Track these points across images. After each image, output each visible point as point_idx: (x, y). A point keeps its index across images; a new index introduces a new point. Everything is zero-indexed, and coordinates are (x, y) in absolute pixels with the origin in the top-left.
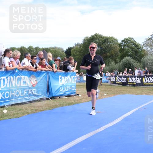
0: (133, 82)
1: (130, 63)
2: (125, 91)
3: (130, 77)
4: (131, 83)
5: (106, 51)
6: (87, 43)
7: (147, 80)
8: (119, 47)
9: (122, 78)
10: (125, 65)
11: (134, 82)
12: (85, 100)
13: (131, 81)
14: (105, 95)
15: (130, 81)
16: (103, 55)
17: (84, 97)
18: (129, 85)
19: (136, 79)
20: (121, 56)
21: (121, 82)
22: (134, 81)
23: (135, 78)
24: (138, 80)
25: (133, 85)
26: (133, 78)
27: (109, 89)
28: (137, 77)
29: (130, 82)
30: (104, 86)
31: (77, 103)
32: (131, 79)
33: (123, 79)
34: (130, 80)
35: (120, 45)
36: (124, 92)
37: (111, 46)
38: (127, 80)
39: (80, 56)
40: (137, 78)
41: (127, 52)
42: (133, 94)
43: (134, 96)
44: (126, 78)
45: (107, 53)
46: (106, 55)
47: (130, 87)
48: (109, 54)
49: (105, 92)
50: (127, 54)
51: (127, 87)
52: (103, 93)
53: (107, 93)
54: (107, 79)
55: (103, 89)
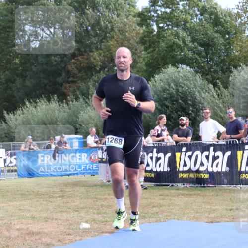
0: (198, 171)
1: (184, 93)
2: (163, 208)
3: (184, 149)
4: (191, 175)
5: (87, 46)
6: (5, 12)
8: (141, 25)
9: (155, 155)
10: (166, 99)
11: (202, 169)
13: (190, 164)
14: (86, 225)
15: (185, 165)
16: (73, 60)
18: (184, 180)
19: (207, 157)
20: (147, 65)
21: (151, 171)
22: (202, 164)
23: (206, 153)
24: (219, 160)
25: (199, 181)
26: (198, 153)
27: (99, 203)
28: (212, 148)
29: (186, 169)
30: (82, 190)
32: (190, 157)
33: (158, 159)
34: (187, 160)
35: (144, 18)
36: (163, 212)
37: (110, 22)
38: (172, 162)
40: (212, 153)
41: (171, 46)
42: (197, 219)
43: (202, 226)
44: (169, 155)
45: (92, 52)
46: (87, 59)
47: (186, 192)
48: (100, 54)
49: (82, 215)
50: (171, 53)
51: (173, 192)
52: (77, 220)
53: (94, 220)
54: (93, 162)
55: (78, 203)
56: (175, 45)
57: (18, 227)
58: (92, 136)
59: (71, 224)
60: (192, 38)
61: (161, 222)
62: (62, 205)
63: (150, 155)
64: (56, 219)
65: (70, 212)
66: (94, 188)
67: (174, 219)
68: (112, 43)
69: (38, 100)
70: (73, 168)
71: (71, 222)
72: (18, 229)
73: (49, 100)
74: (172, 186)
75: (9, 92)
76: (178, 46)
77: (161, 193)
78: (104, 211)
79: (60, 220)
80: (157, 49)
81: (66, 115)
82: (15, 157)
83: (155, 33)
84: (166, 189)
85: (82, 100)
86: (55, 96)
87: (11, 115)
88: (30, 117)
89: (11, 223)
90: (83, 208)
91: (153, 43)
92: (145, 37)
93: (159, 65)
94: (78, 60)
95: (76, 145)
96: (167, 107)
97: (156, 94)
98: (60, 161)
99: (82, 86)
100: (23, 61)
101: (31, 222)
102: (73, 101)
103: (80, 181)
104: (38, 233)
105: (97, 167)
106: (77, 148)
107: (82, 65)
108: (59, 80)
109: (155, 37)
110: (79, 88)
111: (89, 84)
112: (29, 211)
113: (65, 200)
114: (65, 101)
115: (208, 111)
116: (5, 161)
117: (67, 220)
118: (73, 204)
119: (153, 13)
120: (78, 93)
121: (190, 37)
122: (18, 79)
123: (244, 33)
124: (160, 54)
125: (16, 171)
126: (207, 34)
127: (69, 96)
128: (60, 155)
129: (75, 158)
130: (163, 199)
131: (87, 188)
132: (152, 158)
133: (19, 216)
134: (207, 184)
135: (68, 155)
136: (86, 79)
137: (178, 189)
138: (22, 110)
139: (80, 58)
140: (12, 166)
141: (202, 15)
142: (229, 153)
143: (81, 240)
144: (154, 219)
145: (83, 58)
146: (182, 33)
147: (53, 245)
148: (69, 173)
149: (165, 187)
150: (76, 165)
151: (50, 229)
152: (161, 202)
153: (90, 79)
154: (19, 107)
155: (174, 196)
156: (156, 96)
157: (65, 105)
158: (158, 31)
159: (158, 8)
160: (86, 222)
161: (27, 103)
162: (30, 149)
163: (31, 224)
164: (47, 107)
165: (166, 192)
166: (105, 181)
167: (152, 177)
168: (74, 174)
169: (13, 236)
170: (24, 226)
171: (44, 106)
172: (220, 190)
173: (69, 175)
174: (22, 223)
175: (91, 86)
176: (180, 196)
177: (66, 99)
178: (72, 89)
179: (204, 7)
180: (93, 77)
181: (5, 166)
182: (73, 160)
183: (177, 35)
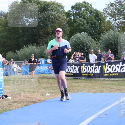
0: (89, 73)
2: (76, 88)
3: (84, 65)
4: (87, 75)
7: (109, 69)
8: (67, 17)
10: (76, 45)
11: (91, 72)
12: (18, 104)
14: (48, 95)
15: (84, 71)
16: (42, 30)
17: (16, 100)
18: (84, 76)
19: (92, 68)
20: (70, 32)
21: (71, 73)
22: (90, 70)
23: (92, 66)
24: (97, 69)
26: (89, 66)
27: (53, 85)
30: (46, 80)
31: (5, 110)
32: (86, 68)
33: (75, 68)
35: (68, 14)
38: (80, 69)
39: (6, 33)
42: (89, 92)
43: (91, 94)
45: (48, 27)
46: (47, 30)
47: (84, 81)
48: (52, 28)
49: (47, 90)
50: (79, 28)
51: (79, 81)
52: (45, 92)
53: (51, 92)
54: (49, 69)
55: (45, 85)
56: (80, 25)
57: (23, 95)
58: (49, 59)
59: (43, 94)
60: (87, 22)
61: (75, 93)
62: (39, 86)
63: (72, 67)
64: (37, 92)
65: (42, 89)
66: (51, 79)
67: (80, 92)
68: (55, 24)
69: (29, 45)
70: (42, 71)
71: (43, 93)
72: (23, 96)
73: (33, 45)
74: (79, 78)
75: (18, 42)
76: (82, 25)
77: (75, 81)
78: (54, 89)
79: (39, 92)
80: (73, 26)
81: (39, 51)
82: (21, 67)
83: (72, 20)
84: (77, 80)
85: (45, 45)
86: (35, 44)
87: (19, 51)
88: (25, 52)
89: (21, 94)
90: (46, 88)
91: (72, 24)
92: (69, 21)
93: (74, 32)
94: (44, 30)
95: (43, 62)
96: (77, 48)
97: (73, 43)
98: (37, 69)
99: (45, 40)
100: (23, 31)
101: (28, 93)
102: (42, 46)
103: (45, 76)
104: (31, 97)
105: (51, 71)
106: (44, 63)
107: (45, 32)
108: (36, 38)
109: (73, 22)
110: (44, 41)
111: (48, 39)
112: (27, 89)
113: (40, 84)
114: (39, 46)
115: (93, 51)
116: (17, 69)
117: (41, 92)
118: (43, 86)
119: (72, 13)
120: (44, 43)
121: (86, 21)
122: (21, 37)
123: (106, 20)
124: (74, 28)
125: (21, 72)
126: (92, 20)
127: (40, 44)
128: (37, 67)
129: (43, 68)
130: (76, 84)
131: (48, 79)
132: (72, 68)
133: (23, 90)
134: (92, 78)
135: (40, 66)
136: (46, 37)
137: (81, 80)
138: (23, 49)
139: (44, 29)
140: (19, 71)
141: (90, 13)
142: (100, 66)
143: (47, 100)
144: (73, 92)
145: (45, 29)
146: (83, 20)
147: (37, 102)
148: (41, 73)
149: (77, 79)
150: (43, 70)
151: (35, 96)
152: (75, 85)
153: (48, 37)
154: (21, 48)
155: (80, 83)
156: (73, 44)
157: (39, 47)
158: (74, 19)
159: (74, 10)
160: (48, 93)
161: (25, 46)
162: (26, 64)
163: (28, 94)
164: (32, 48)
165: (77, 81)
166: (54, 76)
167: (72, 75)
168: (43, 74)
169: (22, 99)
170: (25, 95)
171: (31, 48)
172: (97, 80)
173: (41, 74)
174: (25, 94)
175: (49, 40)
176: (82, 83)
177: (39, 45)
178: (41, 41)
179: (91, 10)
180: (49, 37)
181: (17, 71)
182: (42, 68)
183: (81, 21)
